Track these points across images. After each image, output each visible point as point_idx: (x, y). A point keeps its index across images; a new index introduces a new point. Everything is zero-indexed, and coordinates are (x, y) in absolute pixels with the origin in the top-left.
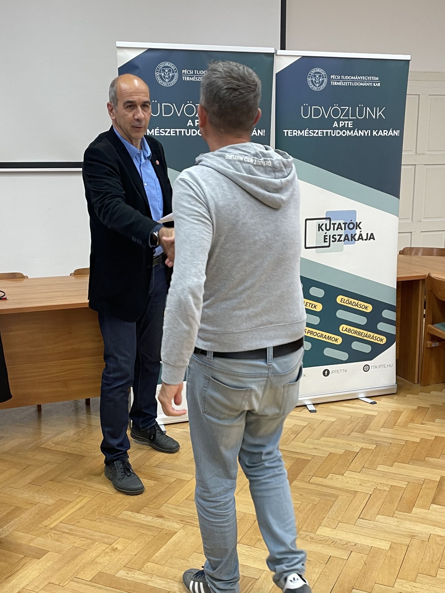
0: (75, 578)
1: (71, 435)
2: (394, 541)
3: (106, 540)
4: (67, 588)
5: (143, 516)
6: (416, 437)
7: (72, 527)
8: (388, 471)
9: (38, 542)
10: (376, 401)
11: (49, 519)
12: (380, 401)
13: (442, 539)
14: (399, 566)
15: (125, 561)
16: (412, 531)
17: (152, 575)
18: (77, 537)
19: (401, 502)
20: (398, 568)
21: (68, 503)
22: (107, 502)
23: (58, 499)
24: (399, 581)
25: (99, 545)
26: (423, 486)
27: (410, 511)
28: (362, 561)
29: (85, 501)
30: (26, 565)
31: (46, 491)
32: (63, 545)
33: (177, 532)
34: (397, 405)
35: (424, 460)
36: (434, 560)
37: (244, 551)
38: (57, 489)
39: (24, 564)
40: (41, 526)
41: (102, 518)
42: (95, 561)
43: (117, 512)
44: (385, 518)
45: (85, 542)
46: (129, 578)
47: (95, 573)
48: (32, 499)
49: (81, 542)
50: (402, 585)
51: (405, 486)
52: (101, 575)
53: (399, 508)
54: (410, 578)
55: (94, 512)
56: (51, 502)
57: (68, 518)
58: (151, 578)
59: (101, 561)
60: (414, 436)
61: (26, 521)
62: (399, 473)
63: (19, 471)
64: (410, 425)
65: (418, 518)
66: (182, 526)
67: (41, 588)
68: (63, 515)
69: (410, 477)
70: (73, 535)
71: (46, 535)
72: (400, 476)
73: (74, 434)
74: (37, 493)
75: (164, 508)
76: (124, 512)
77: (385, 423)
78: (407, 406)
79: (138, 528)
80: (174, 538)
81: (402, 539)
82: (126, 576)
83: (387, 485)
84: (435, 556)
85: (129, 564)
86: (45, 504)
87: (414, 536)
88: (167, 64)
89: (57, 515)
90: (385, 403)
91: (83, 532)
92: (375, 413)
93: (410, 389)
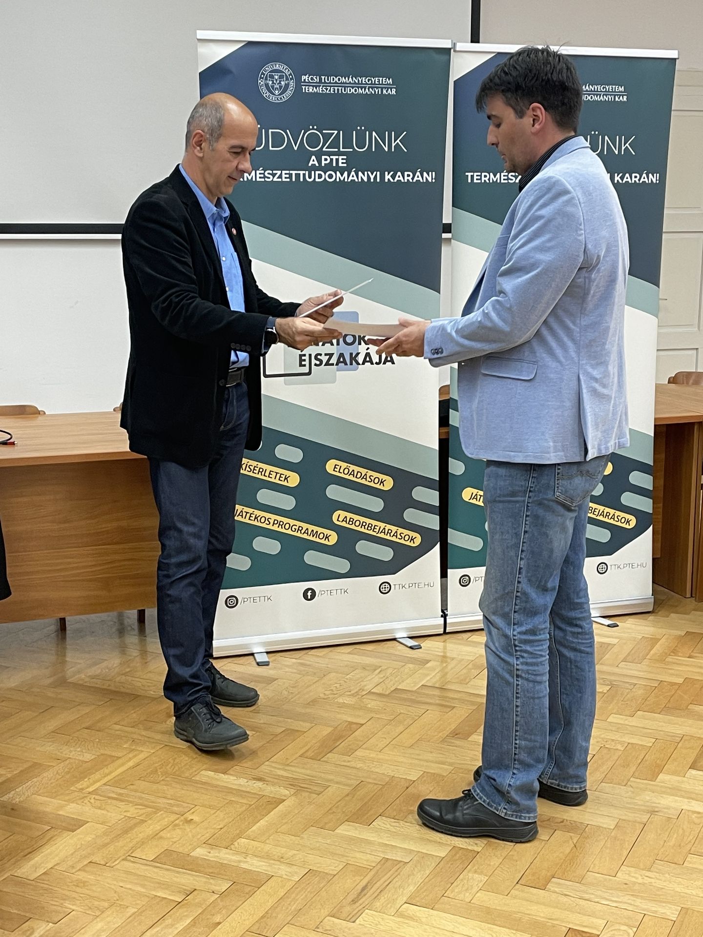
0: (128, 857)
1: (115, 665)
2: (624, 818)
3: (175, 809)
4: (118, 869)
5: (232, 778)
6: (677, 676)
7: (122, 791)
8: (626, 722)
9: (71, 810)
10: (618, 624)
11: (86, 780)
12: (625, 622)
13: (699, 815)
14: (627, 850)
15: (205, 836)
16: (654, 805)
17: (246, 854)
18: (131, 805)
19: (641, 766)
20: (625, 853)
21: (116, 758)
22: (175, 758)
23: (99, 754)
24: (624, 870)
25: (164, 815)
26: (680, 745)
27: (654, 777)
28: (571, 842)
29: (142, 756)
30: (55, 838)
31: (80, 742)
32: (109, 814)
33: (284, 800)
34: (652, 629)
35: (687, 708)
36: (682, 845)
37: (388, 826)
38: (97, 740)
39: (52, 838)
40: (75, 789)
41: (168, 779)
42: (158, 836)
43: (192, 773)
44: (613, 787)
45: (144, 811)
46: (212, 857)
47: (158, 851)
48: (59, 754)
49: (137, 811)
50: (629, 874)
51: (651, 745)
52: (168, 852)
53: (636, 774)
54: (641, 866)
55: (157, 771)
56: (88, 757)
57: (116, 778)
58: (245, 858)
59: (169, 835)
60: (674, 675)
61: (50, 782)
62: (642, 726)
63: (35, 714)
64: (669, 659)
65: (666, 787)
66: (293, 791)
67: (78, 868)
68: (108, 775)
69: (661, 733)
70: (124, 802)
71: (82, 800)
72: (645, 730)
73: (121, 664)
74: (66, 745)
75: (265, 768)
76: (203, 772)
77: (629, 654)
78: (667, 630)
79: (225, 794)
80: (281, 807)
81: (637, 815)
82: (207, 856)
83: (621, 743)
84: (685, 838)
85: (211, 839)
86: (78, 760)
87: (657, 812)
88: (277, 66)
89: (97, 775)
90: (633, 626)
91: (140, 798)
92: (615, 641)
93: (676, 606)
